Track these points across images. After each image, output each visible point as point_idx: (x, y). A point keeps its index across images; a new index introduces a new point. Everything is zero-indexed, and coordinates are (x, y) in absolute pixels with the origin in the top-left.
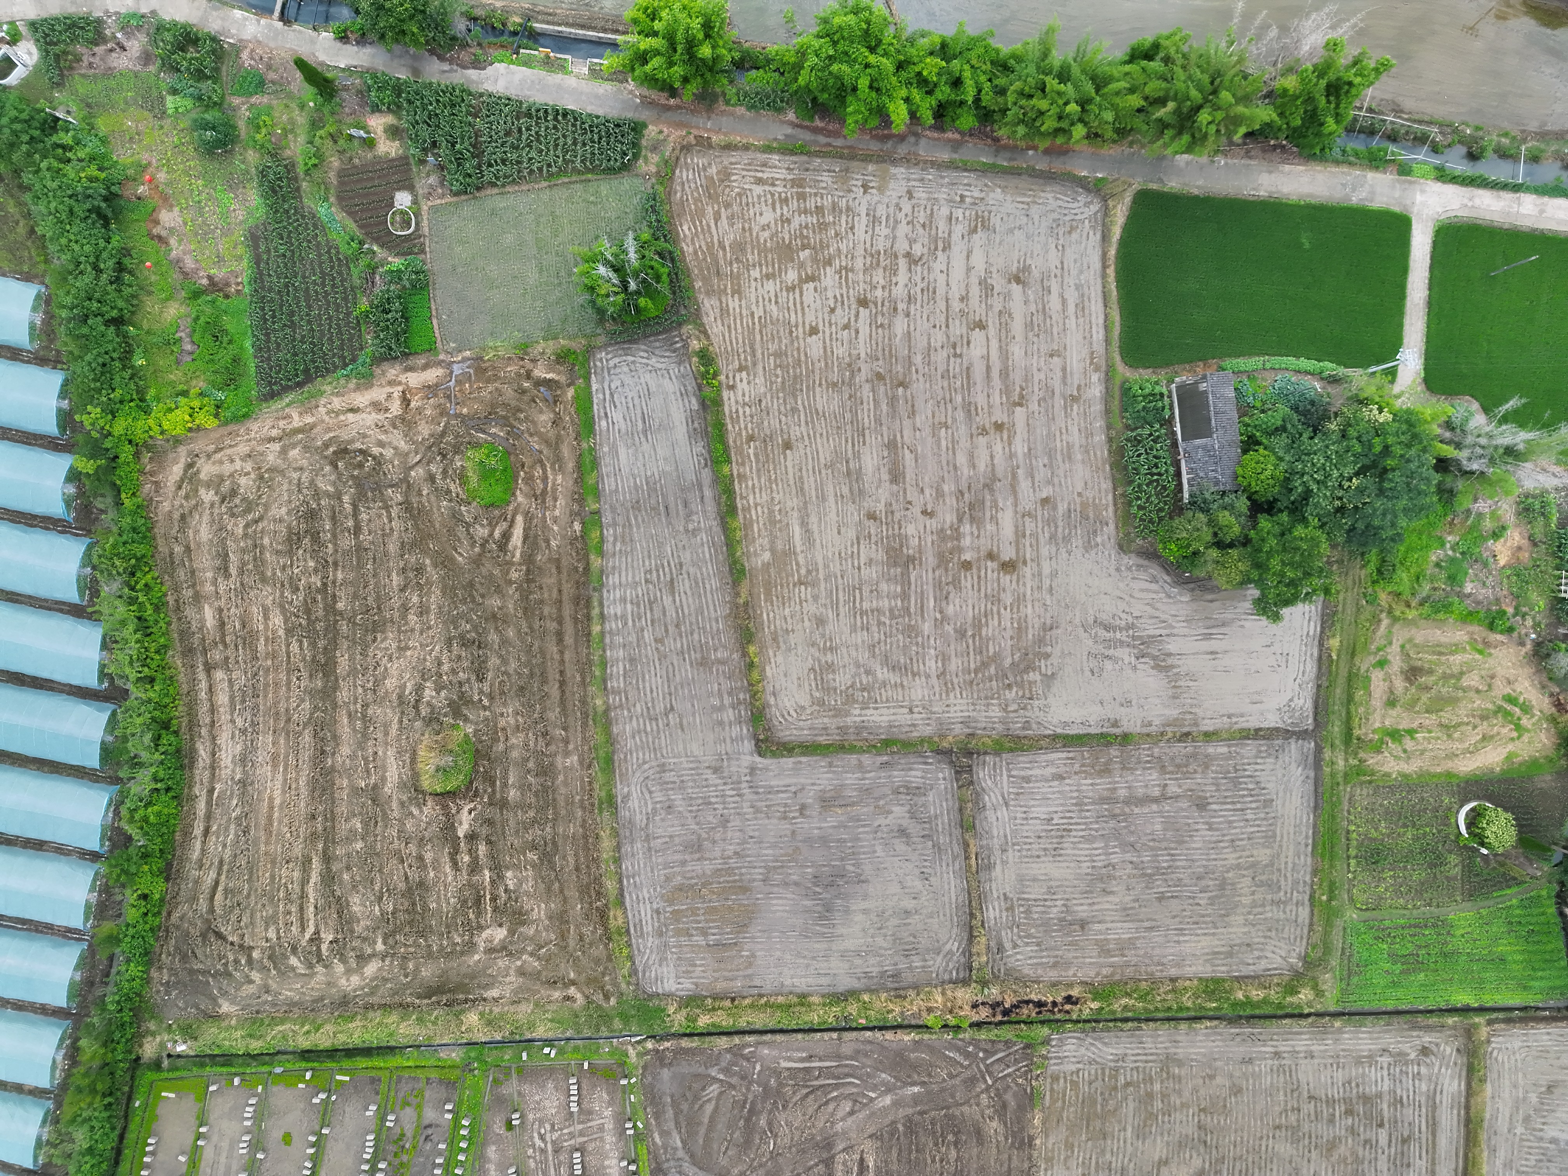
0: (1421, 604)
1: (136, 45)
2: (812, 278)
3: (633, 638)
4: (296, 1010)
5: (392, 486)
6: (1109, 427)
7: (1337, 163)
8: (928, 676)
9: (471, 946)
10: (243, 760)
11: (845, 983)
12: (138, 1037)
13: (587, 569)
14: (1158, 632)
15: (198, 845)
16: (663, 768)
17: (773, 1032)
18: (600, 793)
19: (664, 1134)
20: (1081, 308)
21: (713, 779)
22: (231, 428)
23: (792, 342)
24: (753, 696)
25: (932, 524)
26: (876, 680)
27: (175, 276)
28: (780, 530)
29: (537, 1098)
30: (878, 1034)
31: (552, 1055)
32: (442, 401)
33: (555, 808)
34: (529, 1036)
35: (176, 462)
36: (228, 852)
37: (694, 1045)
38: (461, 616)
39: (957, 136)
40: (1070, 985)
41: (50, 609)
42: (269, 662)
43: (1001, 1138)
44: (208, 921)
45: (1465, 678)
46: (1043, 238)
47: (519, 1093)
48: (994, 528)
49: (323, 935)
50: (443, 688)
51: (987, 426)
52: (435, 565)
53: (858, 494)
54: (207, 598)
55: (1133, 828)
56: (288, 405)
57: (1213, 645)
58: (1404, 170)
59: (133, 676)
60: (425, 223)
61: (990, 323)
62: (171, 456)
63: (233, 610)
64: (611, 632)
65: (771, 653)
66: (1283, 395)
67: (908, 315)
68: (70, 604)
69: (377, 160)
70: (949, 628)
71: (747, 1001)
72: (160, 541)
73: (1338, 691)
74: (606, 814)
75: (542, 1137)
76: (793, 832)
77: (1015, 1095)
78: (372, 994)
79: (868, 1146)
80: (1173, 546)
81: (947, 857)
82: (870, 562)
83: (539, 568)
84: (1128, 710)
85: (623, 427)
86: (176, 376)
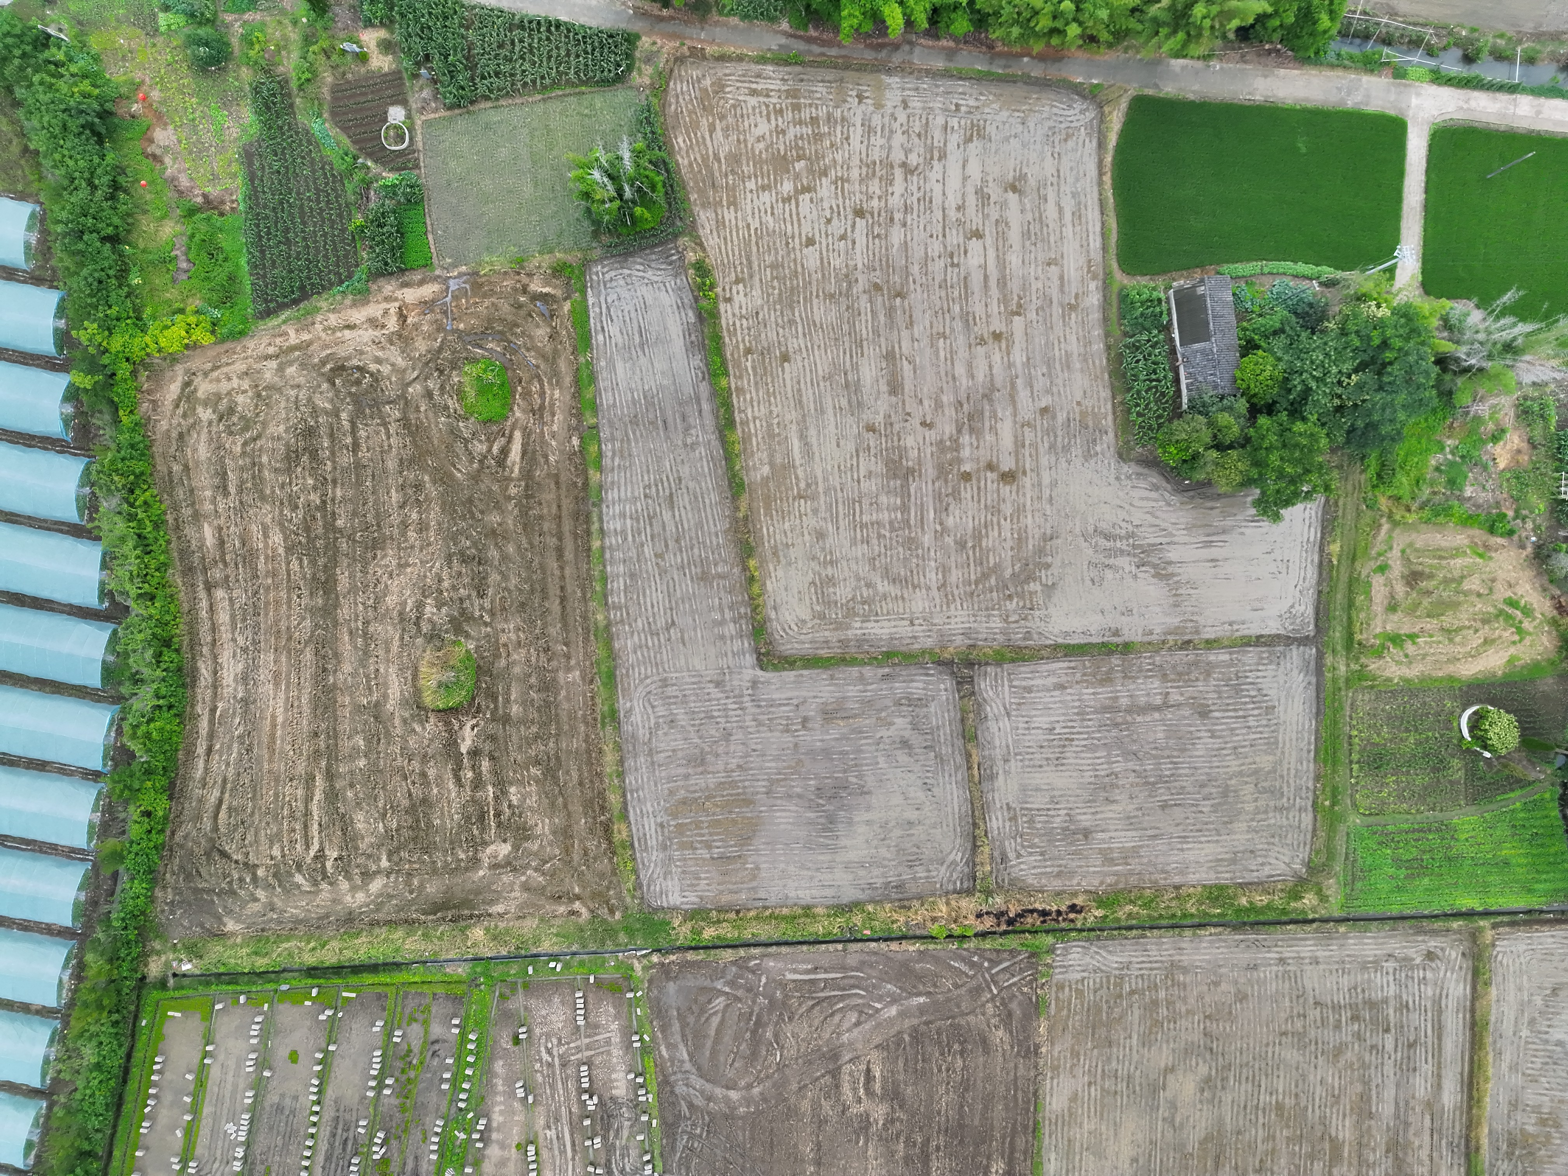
0: (1421, 508)
2: (807, 189)
3: (633, 553)
4: (301, 927)
5: (390, 403)
6: (1107, 335)
7: (1332, 66)
8: (928, 588)
9: (475, 862)
10: (244, 678)
11: (849, 894)
12: (143, 957)
13: (586, 484)
14: (1158, 540)
15: (201, 764)
16: (665, 683)
17: (778, 944)
18: (602, 707)
19: (671, 1047)
20: (1077, 215)
21: (715, 693)
22: (228, 345)
23: (789, 253)
24: (755, 609)
25: (931, 435)
26: (876, 593)
27: (170, 195)
28: (779, 443)
29: (544, 1012)
30: (883, 945)
31: (558, 969)
32: (439, 317)
33: (558, 723)
34: (535, 951)
35: (173, 380)
36: (231, 770)
37: (700, 957)
38: (460, 532)
39: (951, 44)
40: (1075, 894)
41: (49, 529)
42: (270, 581)
43: (1007, 1047)
44: (211, 840)
45: (1465, 582)
46: (1038, 146)
47: (526, 1008)
48: (994, 438)
49: (327, 852)
50: (444, 604)
51: (986, 336)
52: (434, 482)
53: (857, 406)
54: (206, 517)
55: (1135, 737)
56: (284, 322)
57: (1214, 552)
58: (1399, 73)
59: (133, 592)
60: (419, 138)
61: (987, 233)
62: (168, 374)
63: (232, 528)
64: (611, 547)
65: (771, 568)
66: (1282, 300)
67: (904, 225)
68: (69, 525)
69: (371, 75)
70: (949, 540)
71: (752, 914)
72: (159, 460)
73: (1339, 596)
74: (609, 729)
75: (549, 1052)
76: (796, 745)
77: (1020, 1004)
78: (377, 910)
79: (875, 1056)
80: (1172, 449)
81: (950, 767)
82: (870, 475)
83: (538, 484)
84: (1129, 619)
85: (620, 341)
86: (172, 294)
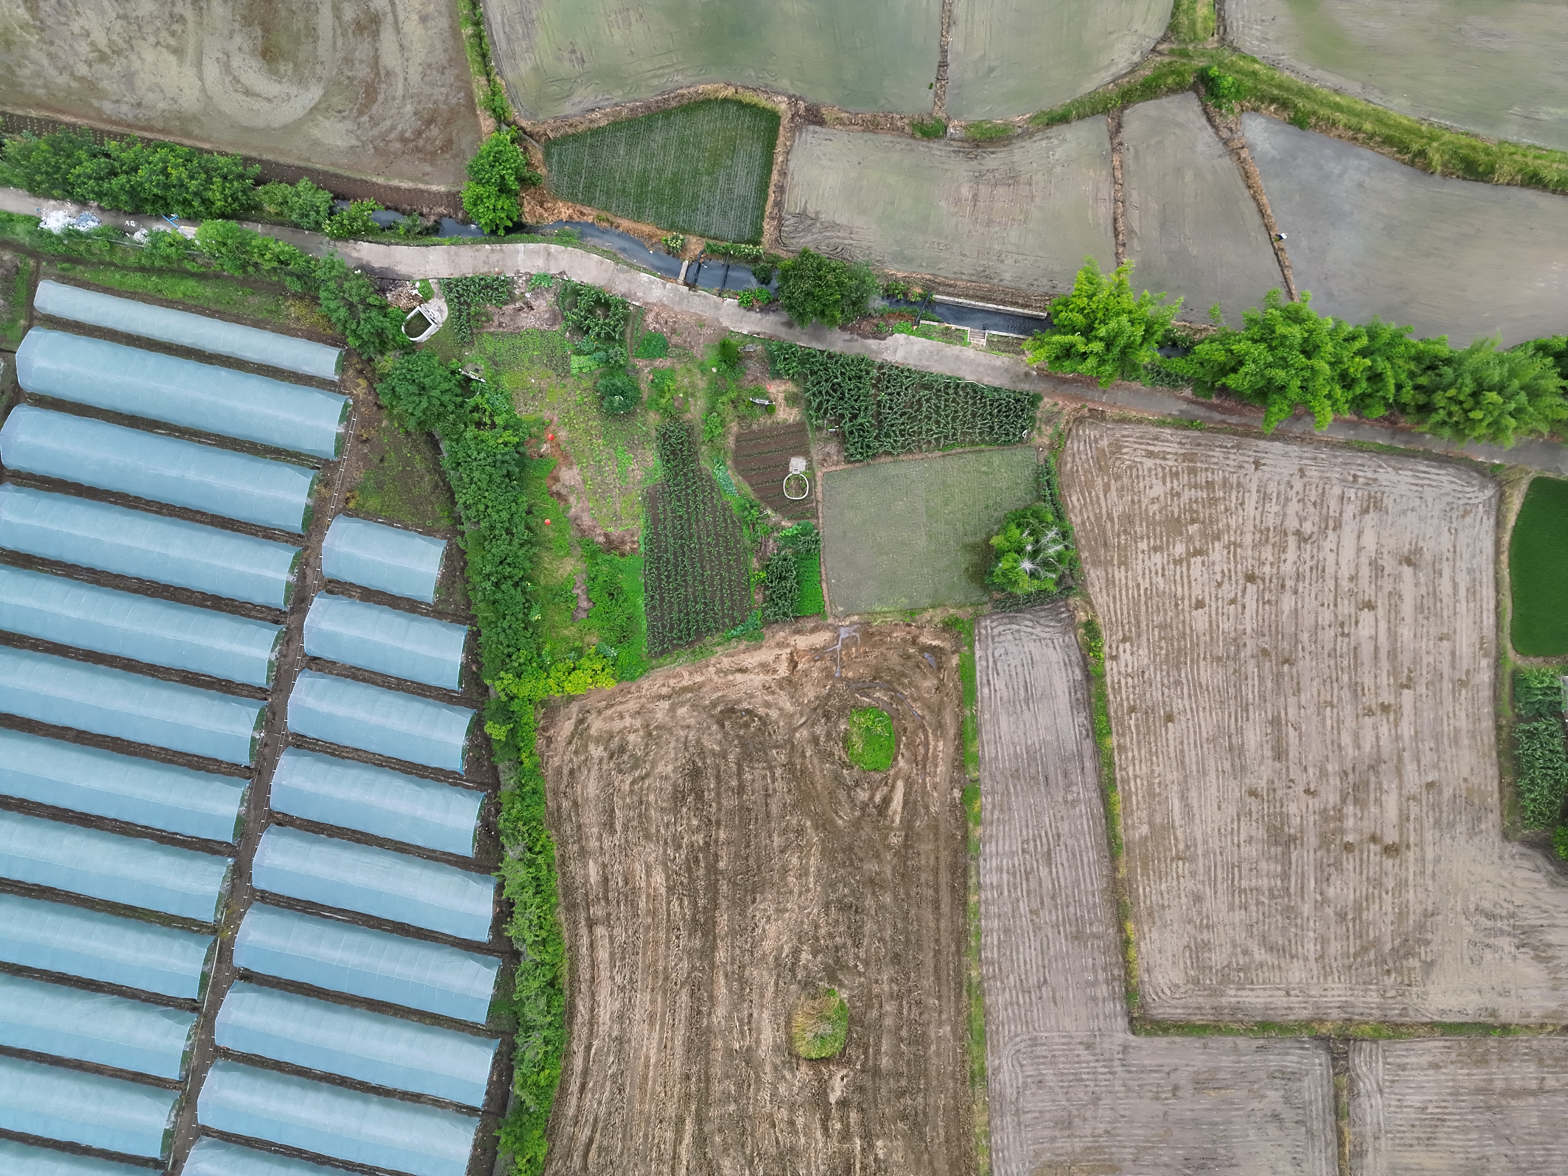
1: (543, 304)
2: (1198, 553)
3: (1008, 909)
5: (776, 747)
6: (1497, 715)
8: (1306, 959)
10: (621, 1017)
13: (965, 838)
14: (1539, 922)
15: (574, 1101)
16: (1034, 1042)
18: (972, 1065)
20: (1472, 592)
21: (1085, 1055)
22: (624, 686)
23: (1178, 614)
24: (1128, 973)
25: (1314, 803)
26: (1253, 960)
27: (572, 533)
28: (1159, 803)
32: (828, 664)
35: (567, 717)
36: (603, 1109)
38: (839, 879)
39: (1354, 417)
42: (650, 920)
46: (1435, 521)
48: (1378, 811)
50: (820, 952)
51: (1374, 707)
52: (816, 828)
53: (1240, 770)
54: (591, 854)
55: (1508, 1121)
56: (678, 664)
59: (530, 939)
60: (819, 489)
61: (1379, 605)
62: (563, 712)
63: (616, 866)
64: (986, 901)
65: (1146, 929)
67: (1296, 592)
68: (459, 858)
69: (776, 426)
70: (1329, 911)
72: (549, 795)
74: (977, 1086)
76: (1165, 1113)
81: (1320, 1143)
82: (1250, 840)
83: (918, 834)
84: (1506, 1000)
85: (1005, 695)
86: (569, 632)
